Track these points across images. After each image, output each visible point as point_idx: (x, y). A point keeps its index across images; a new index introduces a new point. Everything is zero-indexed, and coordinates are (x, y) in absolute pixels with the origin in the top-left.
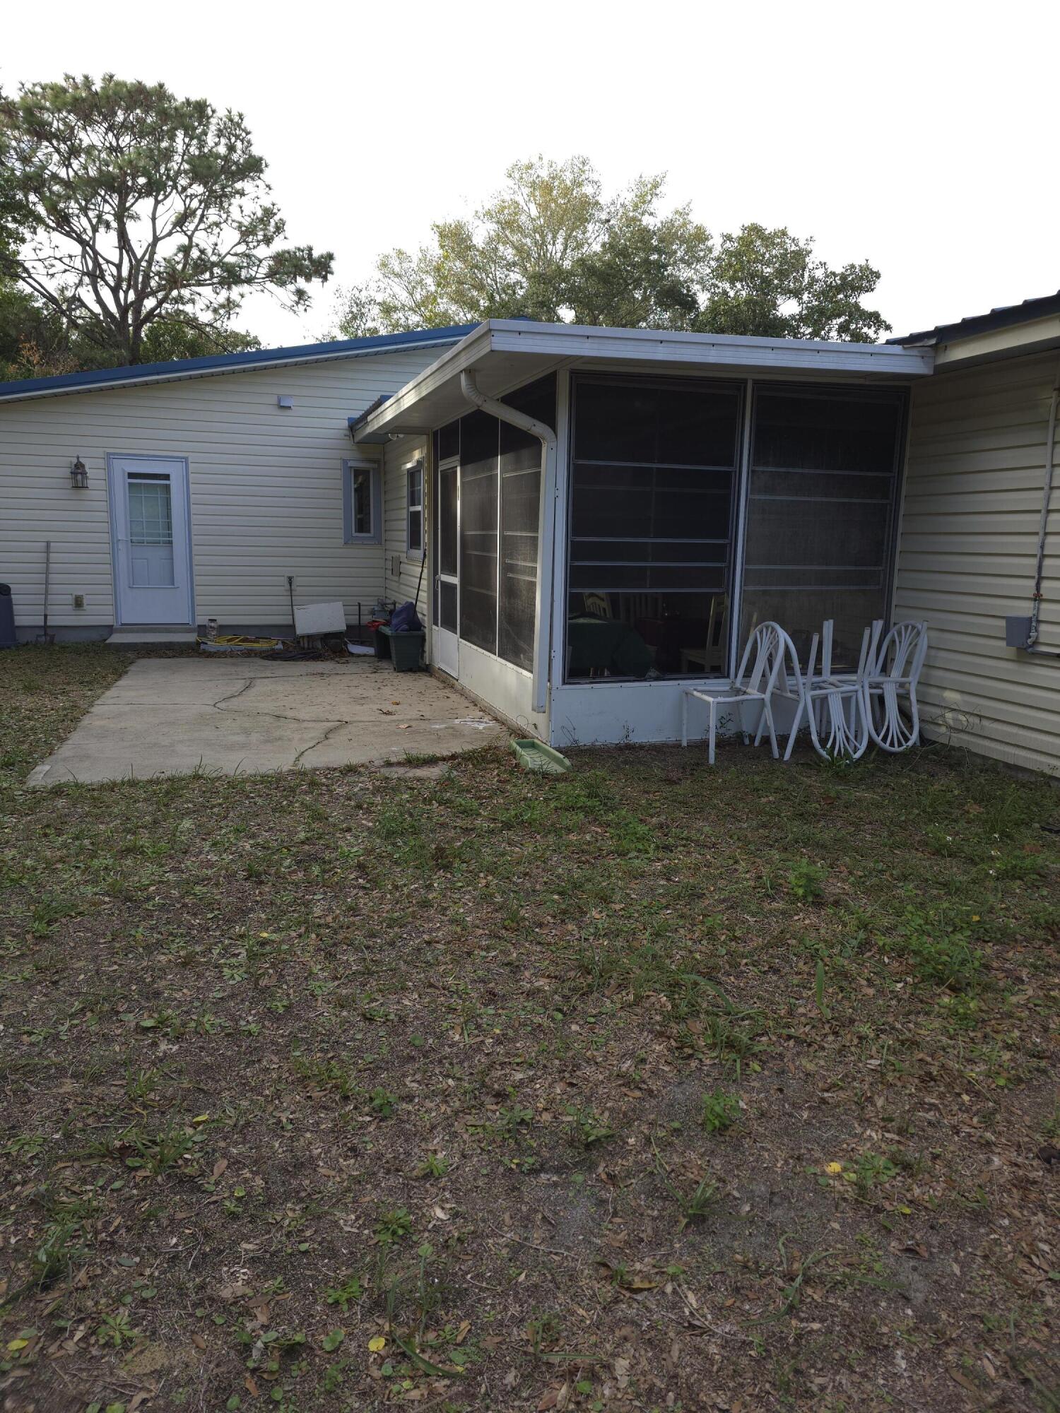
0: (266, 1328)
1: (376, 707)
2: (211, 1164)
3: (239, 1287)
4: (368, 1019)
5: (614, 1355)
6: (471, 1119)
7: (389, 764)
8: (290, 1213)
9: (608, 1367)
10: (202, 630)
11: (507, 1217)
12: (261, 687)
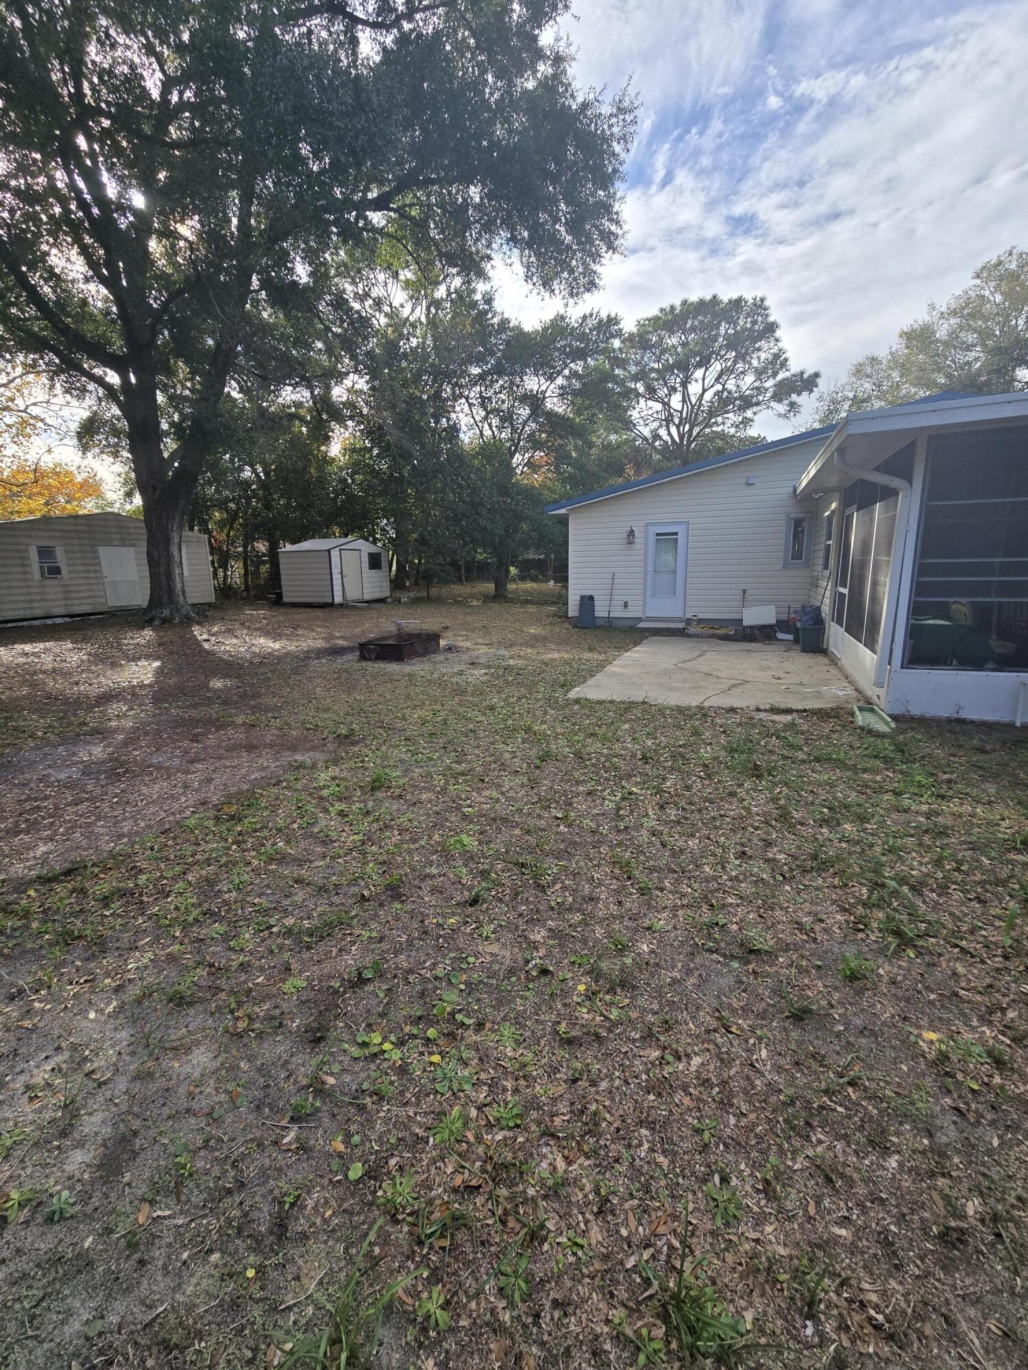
0: (541, 958)
1: (771, 673)
2: (554, 884)
3: (538, 938)
4: (664, 845)
5: (696, 1054)
6: (689, 912)
7: (758, 710)
8: (577, 917)
9: (688, 1056)
10: (689, 621)
11: (679, 965)
12: (708, 656)
